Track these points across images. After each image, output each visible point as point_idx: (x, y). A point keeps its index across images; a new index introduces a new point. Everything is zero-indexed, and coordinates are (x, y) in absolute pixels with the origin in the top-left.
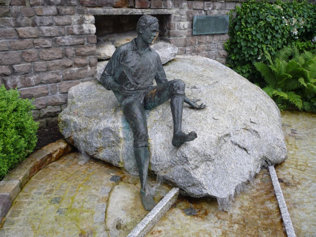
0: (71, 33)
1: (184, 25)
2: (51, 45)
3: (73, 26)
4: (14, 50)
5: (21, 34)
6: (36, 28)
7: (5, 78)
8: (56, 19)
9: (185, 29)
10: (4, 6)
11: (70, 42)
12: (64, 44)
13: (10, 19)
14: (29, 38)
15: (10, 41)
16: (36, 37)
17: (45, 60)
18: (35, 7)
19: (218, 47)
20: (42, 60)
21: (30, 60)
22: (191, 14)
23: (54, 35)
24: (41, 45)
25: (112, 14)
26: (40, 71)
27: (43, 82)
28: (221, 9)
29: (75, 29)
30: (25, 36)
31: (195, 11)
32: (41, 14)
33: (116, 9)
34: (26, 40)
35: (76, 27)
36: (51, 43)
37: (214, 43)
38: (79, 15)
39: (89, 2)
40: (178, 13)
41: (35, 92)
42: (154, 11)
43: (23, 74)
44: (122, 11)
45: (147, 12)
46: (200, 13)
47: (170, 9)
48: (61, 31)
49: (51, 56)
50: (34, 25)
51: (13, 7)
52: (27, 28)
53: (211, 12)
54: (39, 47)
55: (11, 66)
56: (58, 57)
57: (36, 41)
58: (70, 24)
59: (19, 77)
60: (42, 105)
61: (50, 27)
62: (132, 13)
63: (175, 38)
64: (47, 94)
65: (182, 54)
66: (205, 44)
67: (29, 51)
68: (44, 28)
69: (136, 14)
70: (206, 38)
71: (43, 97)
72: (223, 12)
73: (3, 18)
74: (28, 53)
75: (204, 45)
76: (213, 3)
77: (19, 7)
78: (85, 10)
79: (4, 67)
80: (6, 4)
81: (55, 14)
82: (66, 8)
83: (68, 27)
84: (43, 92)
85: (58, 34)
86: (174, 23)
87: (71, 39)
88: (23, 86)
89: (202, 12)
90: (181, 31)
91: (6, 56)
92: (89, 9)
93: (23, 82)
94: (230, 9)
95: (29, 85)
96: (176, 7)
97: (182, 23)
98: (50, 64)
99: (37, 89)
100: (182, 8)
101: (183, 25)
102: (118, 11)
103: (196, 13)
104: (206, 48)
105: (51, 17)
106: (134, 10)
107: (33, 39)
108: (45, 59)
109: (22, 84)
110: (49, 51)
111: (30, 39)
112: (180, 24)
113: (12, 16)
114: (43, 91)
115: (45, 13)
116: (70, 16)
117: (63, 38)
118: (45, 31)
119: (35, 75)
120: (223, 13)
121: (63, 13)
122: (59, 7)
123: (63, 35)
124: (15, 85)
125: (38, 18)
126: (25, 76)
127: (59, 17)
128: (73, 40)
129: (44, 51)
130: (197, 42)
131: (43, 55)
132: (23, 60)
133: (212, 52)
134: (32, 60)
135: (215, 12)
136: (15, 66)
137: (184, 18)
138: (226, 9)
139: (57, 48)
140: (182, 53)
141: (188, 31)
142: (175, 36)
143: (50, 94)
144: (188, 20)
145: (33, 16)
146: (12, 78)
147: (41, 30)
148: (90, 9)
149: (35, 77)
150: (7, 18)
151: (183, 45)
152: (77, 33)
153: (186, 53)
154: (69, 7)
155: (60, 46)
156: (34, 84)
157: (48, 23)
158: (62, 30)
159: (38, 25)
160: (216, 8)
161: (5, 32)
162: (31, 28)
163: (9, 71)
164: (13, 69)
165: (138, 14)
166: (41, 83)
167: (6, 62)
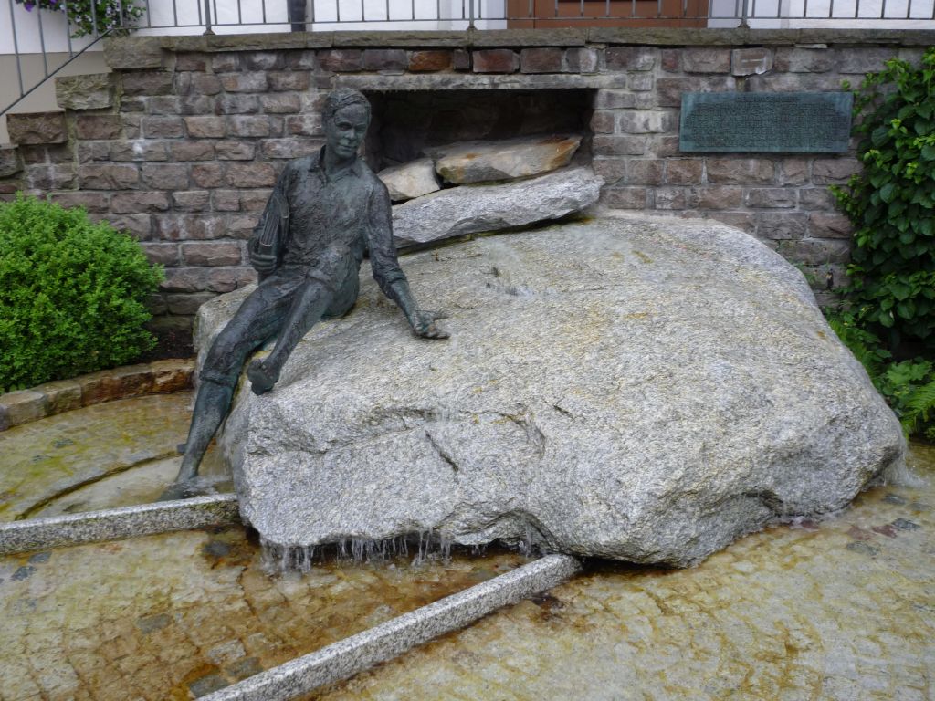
0: (297, 131)
1: (647, 121)
2: (250, 157)
3: (305, 116)
4: (179, 161)
5: (192, 130)
6: (224, 117)
7: (159, 216)
8: (267, 99)
9: (653, 133)
10: (164, 73)
11: (292, 151)
12: (279, 154)
13: (174, 99)
14: (208, 138)
15: (171, 143)
16: (221, 136)
17: (239, 188)
18: (223, 75)
19: (802, 197)
20: (232, 186)
21: (207, 184)
22: (677, 87)
23: (258, 135)
24: (229, 154)
25: (402, 88)
26: (225, 209)
27: (230, 233)
28: (816, 70)
29: (307, 121)
30: (200, 134)
31: (693, 79)
32: (235, 90)
33: (415, 77)
34: (201, 141)
35: (310, 119)
36: (252, 150)
37: (785, 186)
38: (319, 92)
39: (341, 62)
40: (620, 84)
41: (211, 253)
42: (533, 80)
43: (193, 212)
44: (431, 80)
45: (511, 82)
46: (714, 85)
47: (588, 74)
48: (275, 126)
49: (249, 180)
50: (219, 111)
51: (181, 75)
52: (205, 117)
53: (765, 83)
54: (225, 158)
55: (169, 192)
56: (265, 183)
57: (220, 145)
58: (295, 112)
59: (183, 216)
60: (226, 284)
61: (251, 117)
62: (462, 85)
63: (614, 158)
64: (238, 262)
65: (641, 209)
66: (743, 183)
67: (207, 164)
68: (239, 119)
69: (475, 87)
70: (746, 167)
71: (229, 268)
72: (825, 83)
73: (162, 97)
74: (204, 169)
75: (738, 189)
76: (776, 51)
77: (194, 75)
78: (333, 80)
79: (157, 192)
80: (169, 70)
81: (263, 89)
82: (288, 76)
83: (292, 118)
84: (228, 256)
85: (268, 133)
86: (607, 114)
87: (296, 143)
88: (191, 237)
89: (723, 82)
90: (634, 139)
91: (162, 173)
92: (342, 78)
93: (190, 228)
94: (865, 70)
95: (202, 237)
96: (615, 69)
97: (641, 116)
98: (247, 196)
99: (216, 246)
100: (637, 71)
101: (643, 120)
102: (419, 81)
103: (697, 84)
104: (747, 197)
105: (254, 95)
106: (468, 77)
107: (216, 141)
108: (237, 185)
109: (189, 232)
110: (246, 168)
111: (211, 141)
112: (632, 117)
113: (179, 93)
114: (229, 253)
115: (241, 87)
116: (297, 93)
117: (278, 142)
118: (239, 126)
119: (216, 216)
120: (825, 85)
121: (280, 86)
122: (273, 75)
123: (281, 136)
124: (175, 232)
125: (228, 97)
126: (196, 217)
127: (273, 94)
128: (300, 147)
129: (236, 166)
130: (704, 176)
131: (235, 177)
132: (193, 183)
133: (774, 212)
134: (211, 185)
135: (789, 82)
136: (177, 194)
137: (646, 101)
138: (844, 70)
139: (264, 164)
140: (639, 203)
141: (666, 141)
142: (609, 152)
143: (243, 262)
144: (663, 106)
145: (218, 93)
146: (170, 218)
147: (232, 123)
148: (345, 76)
149: (213, 220)
150: (169, 97)
151: (644, 181)
152: (311, 132)
153: (658, 206)
154: (296, 74)
155: (272, 159)
156: (210, 235)
157: (247, 109)
158: (277, 125)
159: (227, 112)
160: (793, 69)
161: (164, 125)
162: (213, 117)
163: (164, 203)
164: (174, 200)
165: (481, 87)
166: (226, 236)
167: (160, 183)
